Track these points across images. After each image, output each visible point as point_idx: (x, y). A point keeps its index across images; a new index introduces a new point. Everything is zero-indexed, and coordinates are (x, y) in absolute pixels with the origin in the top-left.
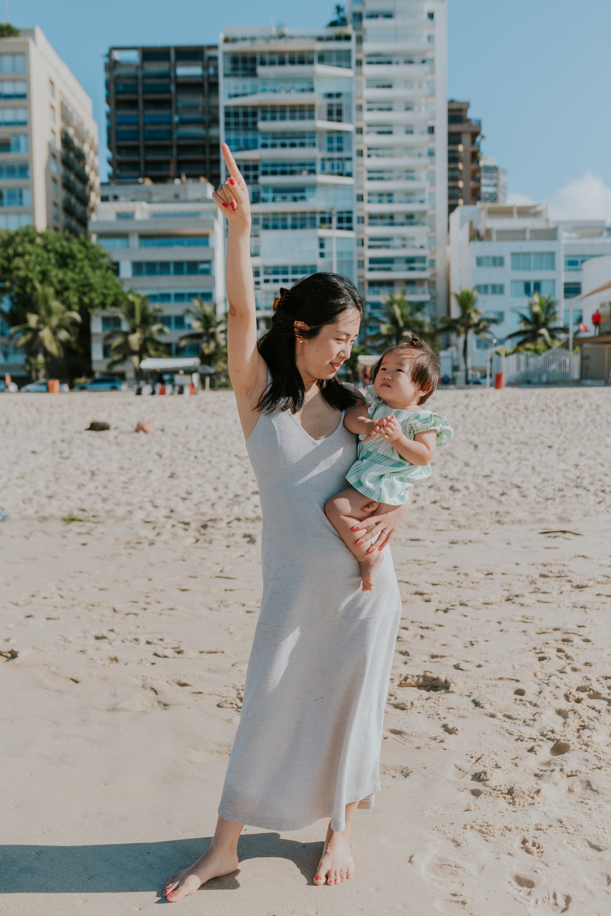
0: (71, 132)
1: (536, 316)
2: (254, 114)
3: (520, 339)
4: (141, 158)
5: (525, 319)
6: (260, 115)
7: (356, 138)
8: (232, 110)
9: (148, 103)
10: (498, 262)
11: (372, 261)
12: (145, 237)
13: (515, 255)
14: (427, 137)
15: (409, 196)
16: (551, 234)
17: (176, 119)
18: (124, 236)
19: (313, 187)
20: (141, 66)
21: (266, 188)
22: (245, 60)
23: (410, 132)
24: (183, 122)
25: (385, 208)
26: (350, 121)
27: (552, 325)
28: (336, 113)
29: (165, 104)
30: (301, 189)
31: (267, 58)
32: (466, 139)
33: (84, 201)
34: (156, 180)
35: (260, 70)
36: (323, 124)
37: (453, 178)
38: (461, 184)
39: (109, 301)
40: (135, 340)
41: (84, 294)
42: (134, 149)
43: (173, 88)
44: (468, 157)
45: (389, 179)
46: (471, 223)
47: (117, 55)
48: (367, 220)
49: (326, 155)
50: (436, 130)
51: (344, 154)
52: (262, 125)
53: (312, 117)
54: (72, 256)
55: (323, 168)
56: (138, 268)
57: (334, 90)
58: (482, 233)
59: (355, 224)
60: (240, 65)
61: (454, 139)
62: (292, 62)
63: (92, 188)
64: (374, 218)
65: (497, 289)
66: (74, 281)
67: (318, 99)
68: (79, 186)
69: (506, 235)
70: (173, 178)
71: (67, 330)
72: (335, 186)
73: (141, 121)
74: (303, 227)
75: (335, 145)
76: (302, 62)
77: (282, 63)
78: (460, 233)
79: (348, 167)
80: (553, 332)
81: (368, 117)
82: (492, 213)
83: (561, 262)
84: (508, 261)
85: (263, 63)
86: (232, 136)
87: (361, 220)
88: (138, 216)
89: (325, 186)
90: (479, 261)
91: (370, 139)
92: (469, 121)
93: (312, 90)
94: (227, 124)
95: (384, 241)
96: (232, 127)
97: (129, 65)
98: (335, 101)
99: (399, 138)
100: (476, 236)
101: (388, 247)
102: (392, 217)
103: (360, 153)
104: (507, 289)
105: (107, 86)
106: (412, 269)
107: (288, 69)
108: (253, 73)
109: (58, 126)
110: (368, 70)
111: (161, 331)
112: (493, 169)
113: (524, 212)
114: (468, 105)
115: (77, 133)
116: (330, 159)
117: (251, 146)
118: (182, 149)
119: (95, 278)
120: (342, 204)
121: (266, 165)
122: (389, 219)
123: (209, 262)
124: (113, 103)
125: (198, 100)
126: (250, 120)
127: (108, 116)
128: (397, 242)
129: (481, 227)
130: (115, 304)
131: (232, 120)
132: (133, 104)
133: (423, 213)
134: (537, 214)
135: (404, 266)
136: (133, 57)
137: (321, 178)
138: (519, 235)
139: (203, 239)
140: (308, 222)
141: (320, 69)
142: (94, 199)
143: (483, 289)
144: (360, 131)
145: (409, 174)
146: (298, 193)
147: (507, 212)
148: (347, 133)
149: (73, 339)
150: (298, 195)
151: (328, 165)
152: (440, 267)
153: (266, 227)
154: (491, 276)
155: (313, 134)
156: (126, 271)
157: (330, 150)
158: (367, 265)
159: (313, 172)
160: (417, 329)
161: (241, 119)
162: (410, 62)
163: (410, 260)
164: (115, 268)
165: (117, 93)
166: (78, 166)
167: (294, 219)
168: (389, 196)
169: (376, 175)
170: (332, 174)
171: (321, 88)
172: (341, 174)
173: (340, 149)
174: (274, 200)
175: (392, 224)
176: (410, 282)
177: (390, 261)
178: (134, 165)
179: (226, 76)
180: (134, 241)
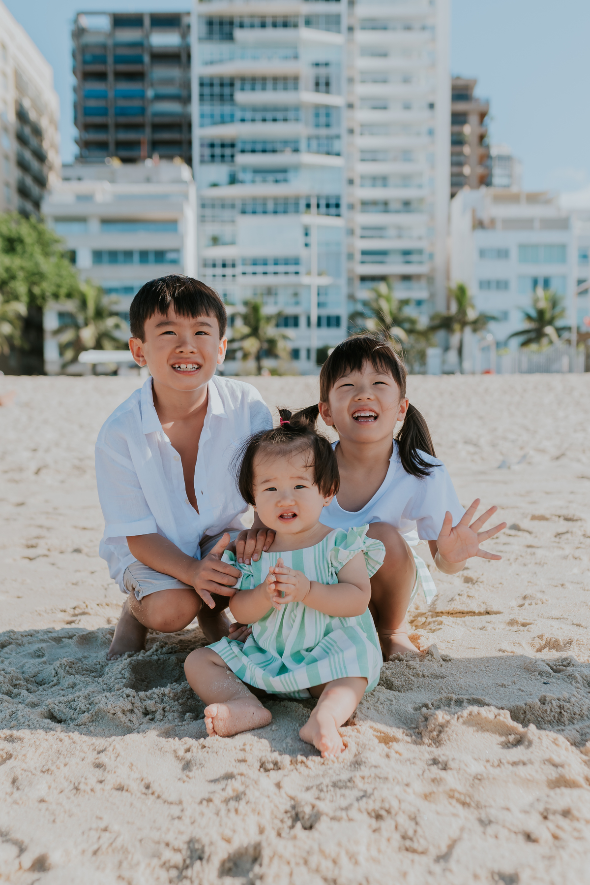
0: (27, 104)
1: (541, 313)
2: (232, 85)
3: (522, 339)
4: (110, 137)
5: (529, 317)
6: (238, 84)
7: (346, 114)
8: (206, 81)
9: (121, 76)
10: (503, 254)
11: (364, 253)
12: (106, 221)
13: (523, 247)
14: (427, 113)
15: (406, 180)
16: (562, 224)
17: (150, 93)
18: (82, 220)
19: (297, 167)
20: (111, 34)
21: (244, 169)
22: (221, 23)
23: (407, 107)
24: (159, 98)
25: (378, 193)
26: (339, 93)
27: (560, 323)
28: (323, 85)
29: (138, 76)
30: (284, 170)
31: (247, 21)
32: (474, 119)
33: (41, 182)
34: (126, 160)
35: (238, 34)
36: (309, 97)
37: (457, 162)
38: (467, 170)
39: (63, 291)
40: (88, 334)
41: (34, 283)
42: (103, 127)
43: (147, 59)
44: (474, 140)
45: (384, 160)
46: (474, 211)
47: (85, 22)
48: (358, 207)
49: (312, 131)
50: (438, 107)
51: (332, 131)
52: (241, 97)
53: (296, 88)
54: (21, 241)
55: (309, 146)
56: (98, 256)
57: (322, 58)
58: (486, 221)
59: (343, 209)
60: (216, 28)
61: (458, 119)
62: (275, 25)
63: (51, 168)
64: (367, 205)
65: (502, 285)
66: (22, 268)
67: (304, 69)
68: (35, 164)
69: (512, 224)
70: (144, 159)
71: (11, 322)
72: (323, 168)
73: (111, 94)
74: (285, 212)
75: (323, 120)
76: (285, 25)
77: (263, 25)
78: (462, 222)
79: (337, 145)
80: (559, 330)
81: (361, 90)
82: (498, 199)
83: (573, 255)
84: (514, 253)
85: (241, 26)
86: (207, 108)
87: (351, 207)
88: (99, 198)
89: (312, 167)
90: (482, 253)
91: (363, 115)
92: (477, 100)
93: (296, 57)
94: (202, 96)
95: (378, 231)
96: (207, 98)
97: (97, 32)
98: (322, 71)
99: (395, 114)
100: (479, 225)
101: (381, 237)
102: (386, 204)
103: (351, 131)
104: (513, 285)
105: (74, 56)
106: (408, 262)
107: (270, 34)
108: (230, 37)
109: (11, 96)
110: (363, 37)
111: (117, 326)
112: (506, 159)
113: (533, 198)
114: (475, 82)
115: (35, 105)
116: (318, 138)
117: (227, 119)
118: (157, 127)
119: (47, 265)
120: (329, 188)
121: (244, 142)
122: (384, 206)
123: (177, 251)
124: (79, 74)
125: (174, 72)
126: (227, 90)
127: (75, 90)
128: (392, 232)
129: (485, 216)
130: (69, 296)
131: (207, 90)
132: (101, 76)
133: (421, 200)
134: (548, 202)
135: (399, 258)
136: (104, 23)
137: (306, 158)
138: (526, 224)
139: (171, 225)
140: (291, 208)
141: (306, 34)
142: (53, 180)
143: (485, 285)
144: (350, 106)
145: (406, 155)
146: (280, 173)
147: (515, 199)
148: (337, 108)
149: (18, 334)
150: (280, 176)
151: (314, 143)
152: (439, 261)
153: (244, 212)
154: (495, 270)
155: (297, 108)
156: (84, 259)
157: (317, 126)
158: (358, 257)
159: (296, 150)
160: (407, 326)
161: (217, 90)
162: (408, 28)
163: (406, 253)
164: (72, 257)
165: (85, 62)
166: (33, 141)
167: (276, 204)
168: (382, 180)
169: (370, 156)
170: (318, 152)
171: (308, 56)
172: (328, 153)
173: (328, 125)
174: (253, 182)
175: (386, 211)
176: (406, 278)
177: (384, 253)
178: (102, 146)
179: (200, 39)
180: (94, 226)
